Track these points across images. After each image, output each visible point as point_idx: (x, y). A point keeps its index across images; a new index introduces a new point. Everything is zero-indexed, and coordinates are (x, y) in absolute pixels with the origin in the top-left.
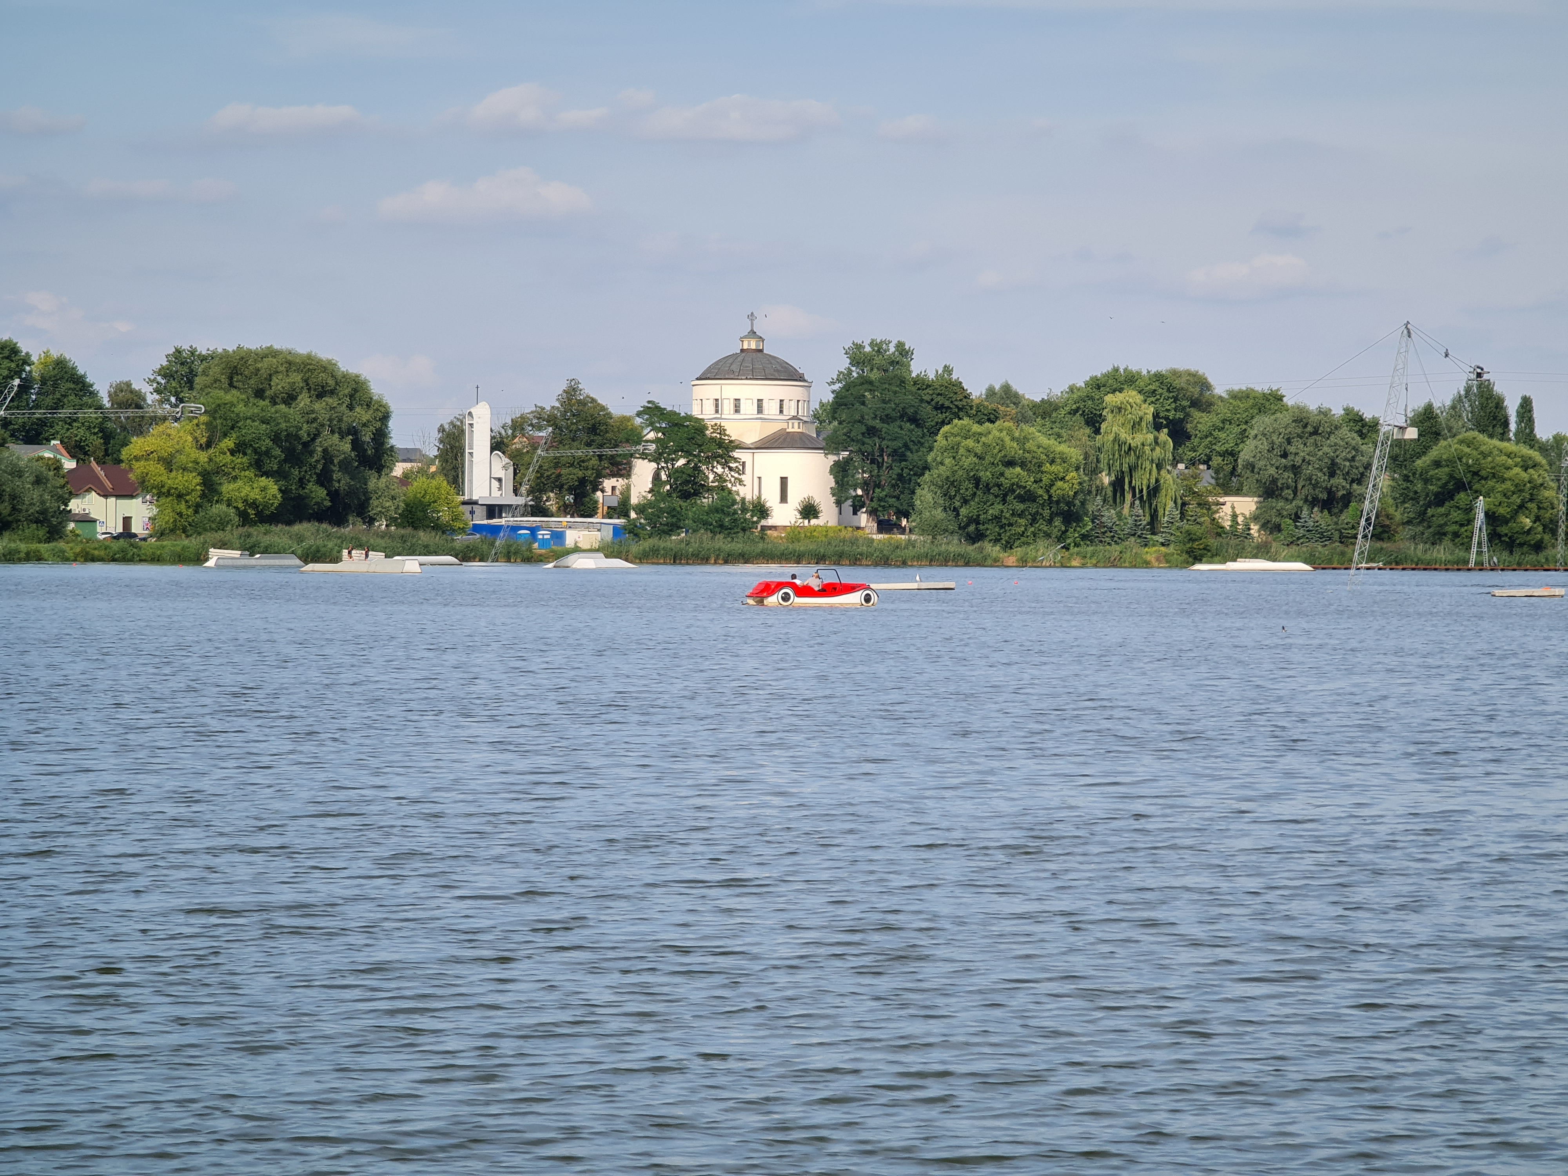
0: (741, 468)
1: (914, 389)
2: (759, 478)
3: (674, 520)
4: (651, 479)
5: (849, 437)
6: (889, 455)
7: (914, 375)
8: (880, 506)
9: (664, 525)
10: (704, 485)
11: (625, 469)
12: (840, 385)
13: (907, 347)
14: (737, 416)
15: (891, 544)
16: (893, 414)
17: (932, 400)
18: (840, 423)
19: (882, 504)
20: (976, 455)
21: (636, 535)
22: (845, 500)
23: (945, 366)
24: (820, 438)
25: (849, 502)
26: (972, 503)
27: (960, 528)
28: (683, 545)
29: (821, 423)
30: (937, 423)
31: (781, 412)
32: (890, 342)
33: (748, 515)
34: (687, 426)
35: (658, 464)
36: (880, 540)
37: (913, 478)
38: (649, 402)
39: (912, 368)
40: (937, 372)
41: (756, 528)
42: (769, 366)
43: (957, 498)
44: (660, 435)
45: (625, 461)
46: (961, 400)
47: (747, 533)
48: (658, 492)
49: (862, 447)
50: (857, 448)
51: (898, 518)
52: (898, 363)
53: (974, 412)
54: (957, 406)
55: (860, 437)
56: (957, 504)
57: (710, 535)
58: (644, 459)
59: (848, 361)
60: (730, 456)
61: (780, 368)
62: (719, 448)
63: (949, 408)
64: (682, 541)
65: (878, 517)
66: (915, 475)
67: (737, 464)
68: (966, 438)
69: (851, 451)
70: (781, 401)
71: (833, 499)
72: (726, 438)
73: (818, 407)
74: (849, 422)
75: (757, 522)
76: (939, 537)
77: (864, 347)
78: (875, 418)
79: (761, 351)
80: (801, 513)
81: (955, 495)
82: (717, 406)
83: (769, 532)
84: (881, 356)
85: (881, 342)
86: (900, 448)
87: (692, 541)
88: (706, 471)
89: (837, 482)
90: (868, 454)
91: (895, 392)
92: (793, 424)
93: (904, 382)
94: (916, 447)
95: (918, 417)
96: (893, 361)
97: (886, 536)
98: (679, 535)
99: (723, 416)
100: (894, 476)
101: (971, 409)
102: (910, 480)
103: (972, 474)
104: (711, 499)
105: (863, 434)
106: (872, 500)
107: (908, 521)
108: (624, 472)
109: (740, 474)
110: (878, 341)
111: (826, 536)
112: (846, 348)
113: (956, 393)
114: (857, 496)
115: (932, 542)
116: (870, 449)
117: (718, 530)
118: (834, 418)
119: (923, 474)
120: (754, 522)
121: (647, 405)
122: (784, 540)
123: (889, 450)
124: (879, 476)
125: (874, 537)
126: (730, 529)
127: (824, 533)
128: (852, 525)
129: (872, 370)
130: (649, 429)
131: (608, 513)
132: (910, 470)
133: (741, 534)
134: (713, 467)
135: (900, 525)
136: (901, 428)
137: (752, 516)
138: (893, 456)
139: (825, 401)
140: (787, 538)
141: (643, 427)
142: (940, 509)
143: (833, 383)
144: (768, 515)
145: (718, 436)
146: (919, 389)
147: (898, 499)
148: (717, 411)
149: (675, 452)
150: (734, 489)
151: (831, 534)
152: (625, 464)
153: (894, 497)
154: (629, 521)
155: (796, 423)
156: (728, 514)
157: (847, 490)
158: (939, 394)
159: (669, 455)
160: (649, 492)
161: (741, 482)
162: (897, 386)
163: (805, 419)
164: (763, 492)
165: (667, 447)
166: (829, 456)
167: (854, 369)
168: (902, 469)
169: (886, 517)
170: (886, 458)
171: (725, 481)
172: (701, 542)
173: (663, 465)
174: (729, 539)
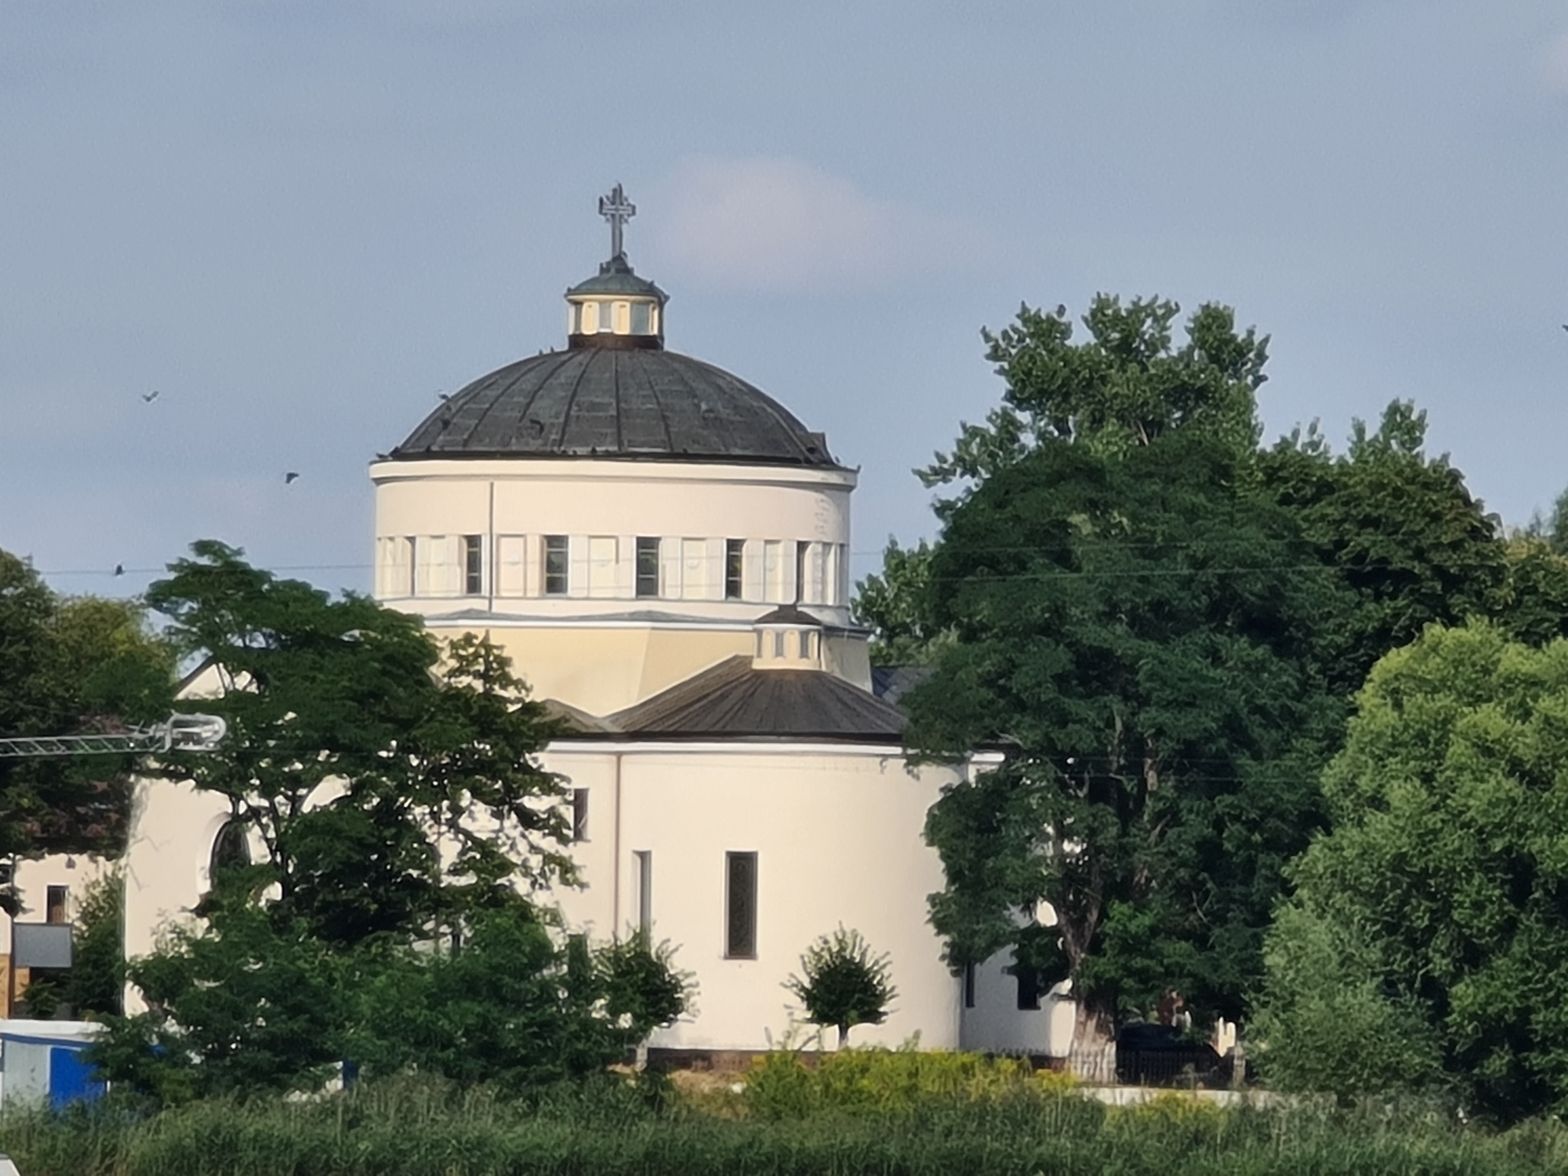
0: (568, 814)
1: (1266, 499)
2: (644, 857)
3: (299, 1024)
4: (206, 860)
5: (1004, 692)
6: (1162, 770)
7: (1266, 443)
8: (1130, 972)
9: (262, 1045)
10: (419, 884)
11: (101, 817)
12: (971, 482)
13: (1239, 331)
14: (554, 606)
15: (1171, 1127)
16: (1184, 600)
17: (1340, 544)
18: (969, 635)
19: (1138, 962)
20: (1515, 767)
21: (147, 1086)
22: (989, 950)
23: (1394, 409)
24: (890, 697)
25: (1005, 956)
26: (1500, 962)
27: (1451, 1062)
28: (334, 1129)
29: (890, 634)
30: (1359, 636)
31: (733, 589)
32: (1171, 311)
33: (599, 1009)
34: (354, 645)
35: (236, 798)
36: (1127, 1112)
37: (1262, 858)
38: (202, 547)
39: (1261, 414)
40: (1360, 431)
41: (630, 1060)
42: (686, 404)
43: (1441, 942)
44: (244, 680)
45: (101, 786)
46: (1456, 546)
47: (594, 1079)
48: (236, 910)
49: (1057, 734)
50: (1035, 736)
51: (1205, 1024)
52: (1202, 394)
53: (1505, 593)
54: (1440, 572)
55: (1049, 693)
56: (1440, 965)
57: (442, 1084)
58: (177, 777)
59: (1004, 385)
60: (526, 769)
61: (724, 412)
62: (482, 736)
63: (1405, 577)
64: (327, 1110)
65: (1119, 1014)
66: (1271, 845)
67: (552, 800)
68: (1477, 700)
69: (1012, 751)
70: (734, 545)
71: (939, 944)
72: (511, 693)
73: (878, 570)
74: (1006, 632)
75: (634, 1036)
76: (1365, 1101)
77: (1066, 332)
78: (1109, 616)
79: (652, 343)
80: (811, 998)
81: (1431, 930)
82: (473, 563)
83: (680, 1077)
84: (1133, 368)
85: (1136, 309)
86: (1210, 738)
87: (372, 1109)
88: (428, 828)
89: (954, 875)
90: (1081, 764)
91: (1192, 513)
92: (779, 637)
93: (1225, 472)
94: (1275, 734)
95: (1285, 613)
96: (1184, 387)
97: (1155, 1094)
98: (317, 1085)
99: (498, 607)
100: (1187, 852)
101: (1498, 582)
102: (1250, 868)
103: (1498, 845)
104: (446, 943)
105: (1061, 679)
106: (1095, 948)
107: (1240, 1035)
108: (96, 828)
109: (563, 840)
110: (1124, 305)
111: (910, 1091)
112: (996, 334)
113: (1436, 518)
114: (1037, 930)
115: (1338, 1120)
116: (1087, 742)
117: (474, 1065)
118: (946, 619)
119: (1302, 845)
120: (621, 1036)
121: (192, 557)
122: (743, 1110)
123: (1166, 747)
124: (1125, 851)
125: (1106, 1096)
126: (524, 1061)
127: (904, 1082)
128: (1014, 1047)
129: (1097, 422)
130: (200, 655)
131: (31, 995)
132: (1253, 826)
133: (565, 1086)
134: (457, 811)
135: (1212, 1051)
136: (1215, 657)
137: (615, 1011)
138: (1181, 771)
139: (908, 545)
140: (753, 1099)
141: (175, 650)
142: (1371, 985)
143: (942, 474)
144: (676, 1007)
145: (479, 686)
146: (1286, 500)
147: (1201, 940)
148: (473, 586)
149: (304, 751)
150: (540, 899)
151: (930, 1086)
152: (103, 797)
153: (1185, 935)
154: (115, 1029)
155: (792, 631)
156: (518, 1004)
157: (995, 908)
158: (1368, 522)
159: (280, 760)
160: (201, 911)
161: (566, 869)
162: (1199, 488)
163: (828, 618)
164: (655, 913)
165: (271, 731)
166: (926, 770)
167: (1024, 417)
168: (1219, 825)
169: (1154, 1017)
170: (1152, 778)
171: (506, 867)
172: (407, 1117)
173: (255, 800)
174: (520, 1103)
